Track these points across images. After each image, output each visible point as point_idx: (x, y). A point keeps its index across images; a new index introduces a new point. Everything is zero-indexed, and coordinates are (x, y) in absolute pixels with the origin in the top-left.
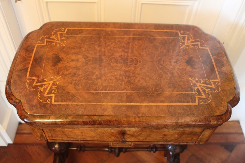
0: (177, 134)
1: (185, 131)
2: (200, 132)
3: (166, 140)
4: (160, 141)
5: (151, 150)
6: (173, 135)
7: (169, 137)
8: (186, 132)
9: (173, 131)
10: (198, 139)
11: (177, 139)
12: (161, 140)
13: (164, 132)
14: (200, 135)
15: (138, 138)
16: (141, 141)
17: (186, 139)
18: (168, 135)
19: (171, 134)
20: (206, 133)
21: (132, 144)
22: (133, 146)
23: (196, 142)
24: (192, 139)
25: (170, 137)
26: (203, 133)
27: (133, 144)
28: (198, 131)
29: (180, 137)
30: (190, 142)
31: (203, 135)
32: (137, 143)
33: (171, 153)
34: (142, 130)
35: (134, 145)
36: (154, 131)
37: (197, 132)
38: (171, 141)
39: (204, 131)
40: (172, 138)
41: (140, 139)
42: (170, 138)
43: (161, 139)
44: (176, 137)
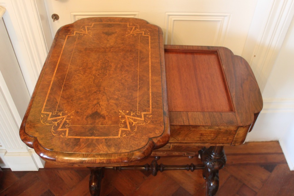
0: (213, 133)
1: (221, 129)
2: (235, 131)
3: (203, 140)
4: (197, 142)
5: (189, 169)
6: (210, 134)
7: (205, 137)
8: (221, 130)
9: (209, 129)
10: (233, 139)
11: (213, 140)
12: (198, 140)
13: (201, 130)
14: (235, 135)
15: (177, 138)
16: (179, 142)
17: (222, 139)
18: (205, 134)
19: (207, 134)
20: (240, 132)
21: (171, 146)
22: (172, 148)
23: (231, 143)
24: (228, 139)
25: (206, 137)
26: (237, 132)
27: (172, 146)
28: (232, 130)
29: (216, 137)
30: (226, 143)
31: (237, 135)
32: (175, 144)
33: (209, 170)
34: (181, 129)
35: (173, 147)
36: (192, 129)
37: (231, 131)
38: (208, 142)
39: (238, 130)
40: (209, 138)
42: (207, 139)
43: (198, 139)
44: (213, 136)
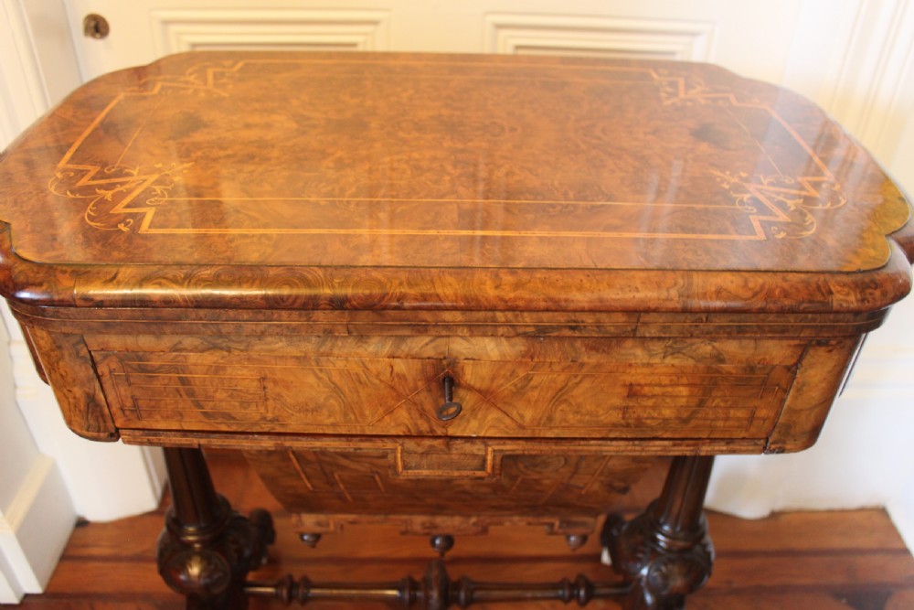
0: (684, 380)
1: (722, 361)
2: (788, 368)
3: (639, 423)
4: (612, 436)
6: (670, 389)
7: (650, 402)
8: (726, 367)
9: (669, 360)
10: (778, 414)
11: (686, 421)
12: (615, 426)
13: (630, 365)
14: (786, 391)
15: (514, 414)
16: (528, 434)
17: (727, 419)
18: (646, 390)
19: (660, 385)
20: (811, 372)
21: (489, 458)
22: (493, 467)
23: (767, 439)
24: (752, 418)
25: (654, 408)
26: (798, 375)
27: (494, 457)
28: (776, 362)
29: (701, 404)
30: (743, 439)
31: (798, 390)
32: (509, 447)
35: (498, 461)
36: (585, 359)
37: (774, 367)
38: (659, 434)
39: (804, 362)
40: (667, 413)
41: (522, 417)
42: (656, 415)
43: (616, 417)
44: (683, 401)
